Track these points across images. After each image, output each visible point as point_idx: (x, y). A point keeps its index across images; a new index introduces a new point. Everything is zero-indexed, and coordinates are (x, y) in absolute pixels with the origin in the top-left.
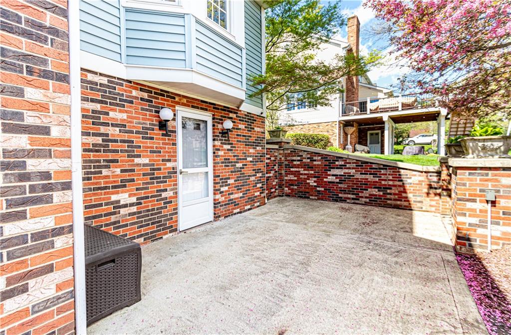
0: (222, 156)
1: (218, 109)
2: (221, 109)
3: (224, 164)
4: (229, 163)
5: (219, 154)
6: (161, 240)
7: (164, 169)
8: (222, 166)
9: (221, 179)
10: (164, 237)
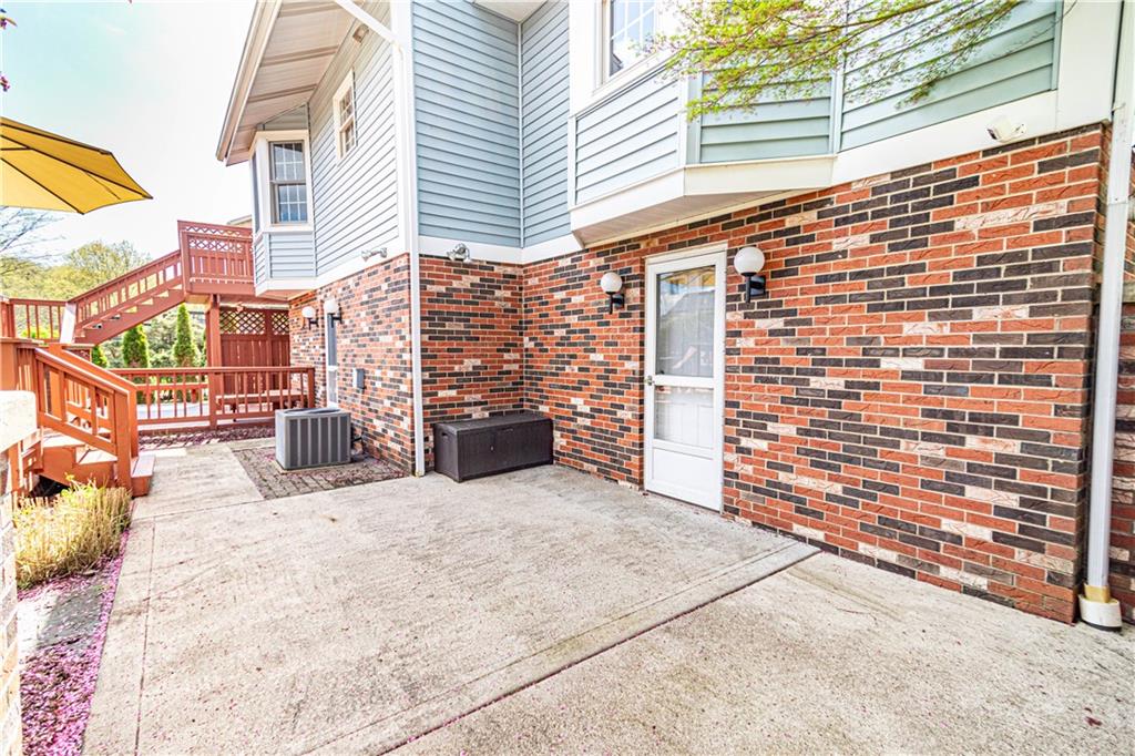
0: (747, 351)
1: (741, 223)
2: (750, 220)
3: (753, 375)
4: (778, 371)
5: (738, 346)
6: (613, 484)
7: (622, 372)
8: (748, 379)
9: (740, 414)
10: (621, 483)
